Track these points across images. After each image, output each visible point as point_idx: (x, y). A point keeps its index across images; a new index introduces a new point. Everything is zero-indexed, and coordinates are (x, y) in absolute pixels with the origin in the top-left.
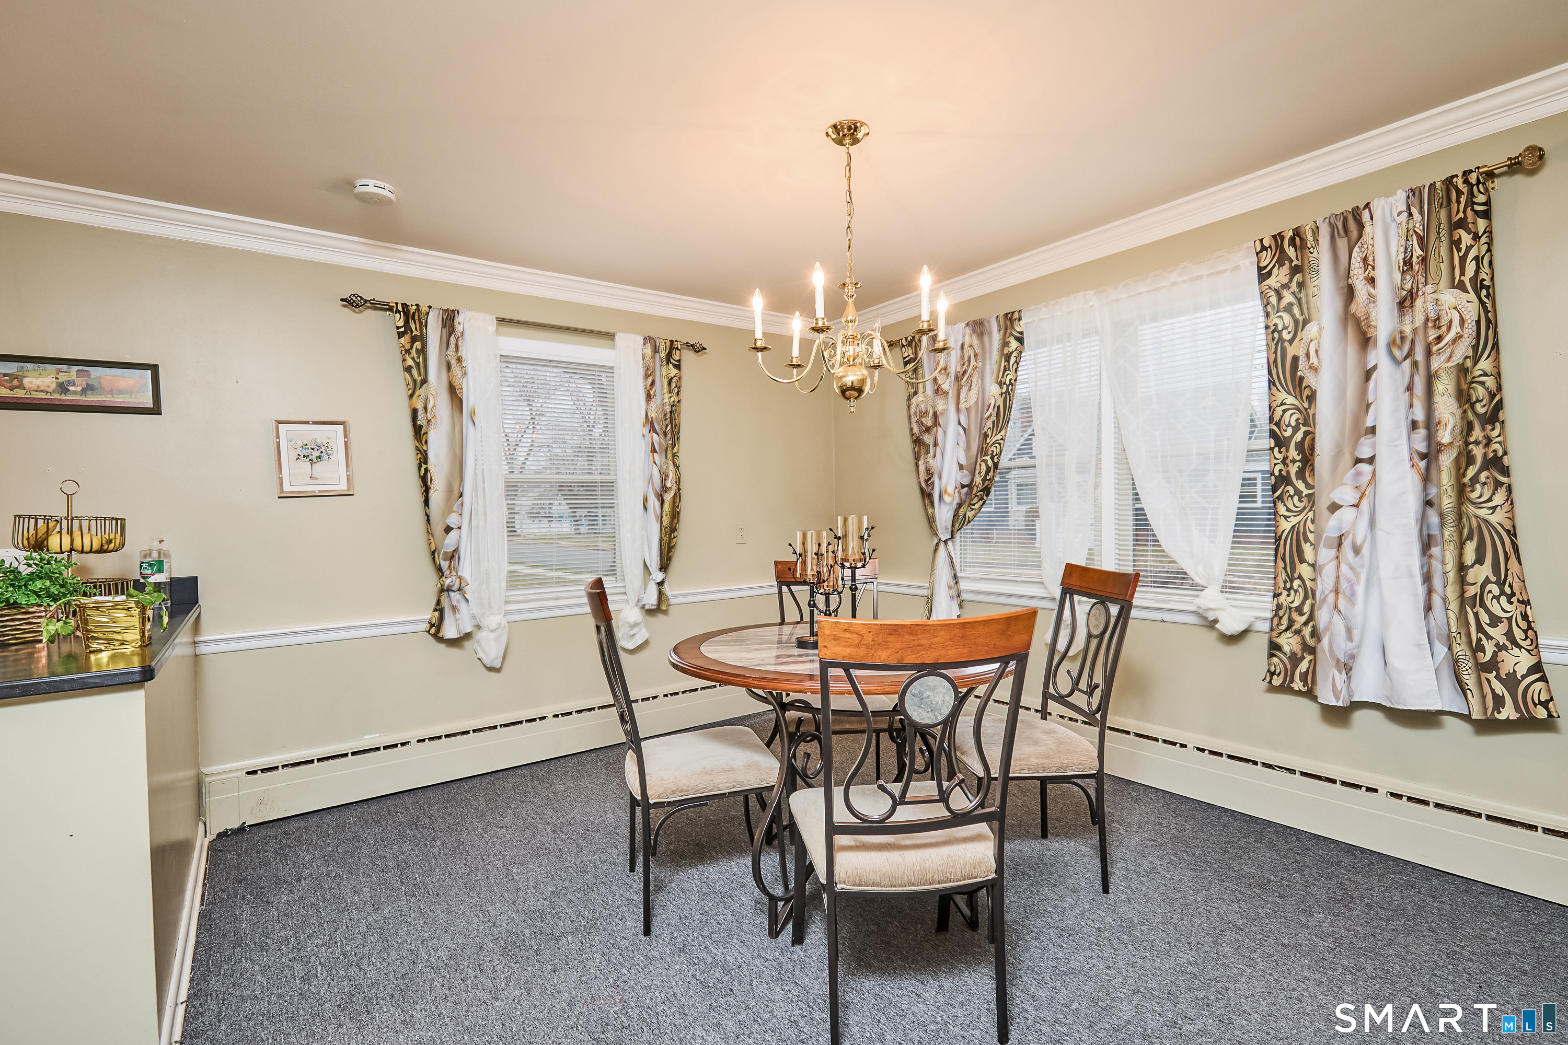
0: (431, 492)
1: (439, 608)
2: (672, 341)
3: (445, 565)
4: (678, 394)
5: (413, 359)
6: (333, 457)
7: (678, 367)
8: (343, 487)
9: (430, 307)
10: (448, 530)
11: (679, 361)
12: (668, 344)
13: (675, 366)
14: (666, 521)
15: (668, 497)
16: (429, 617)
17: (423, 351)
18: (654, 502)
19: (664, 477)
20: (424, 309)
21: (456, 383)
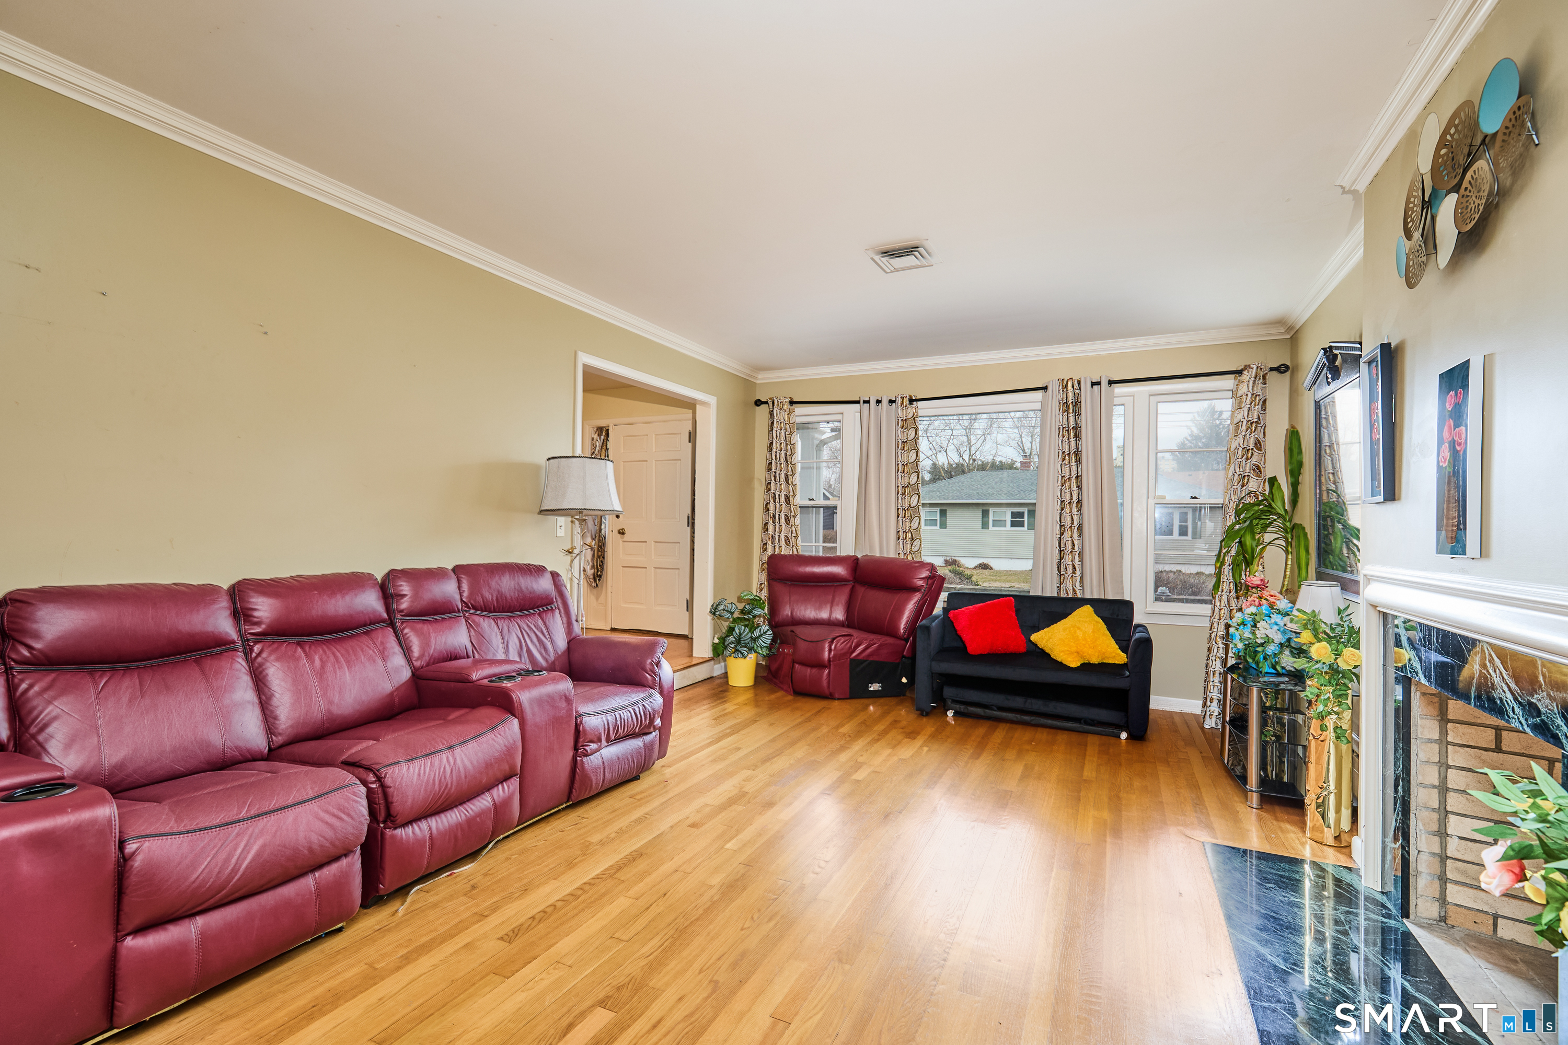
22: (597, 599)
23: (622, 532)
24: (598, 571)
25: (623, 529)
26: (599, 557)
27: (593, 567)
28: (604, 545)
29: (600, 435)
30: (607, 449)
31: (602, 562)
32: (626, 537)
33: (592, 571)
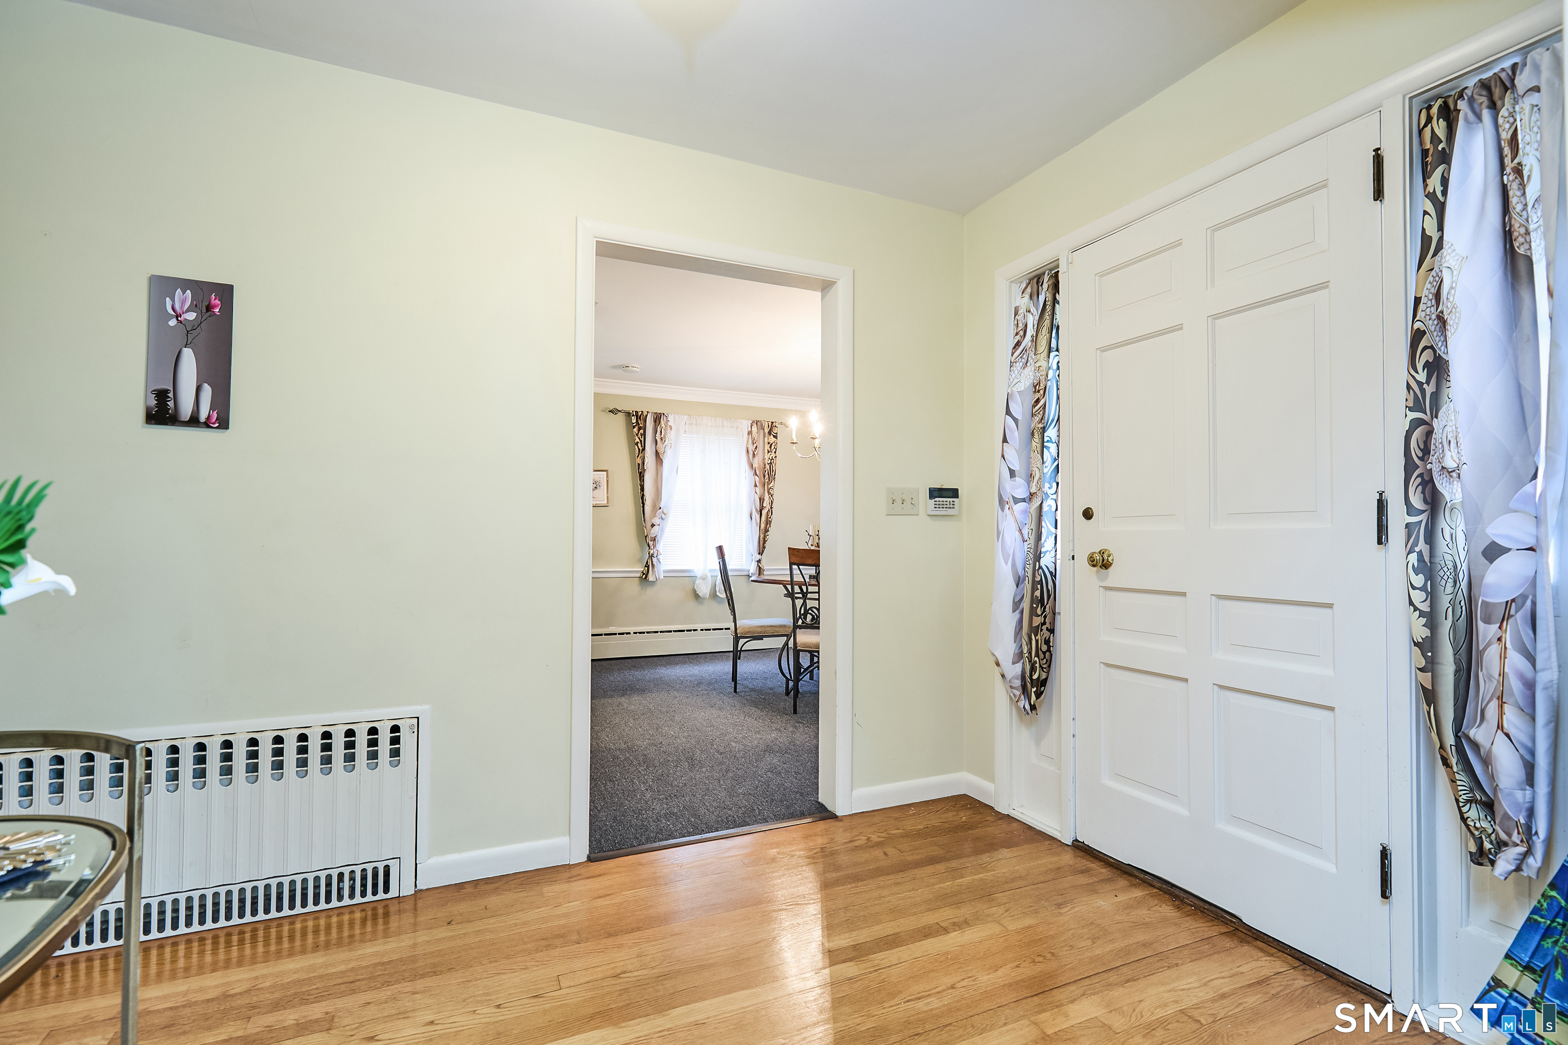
0: (645, 506)
1: (647, 566)
2: (772, 423)
3: (651, 543)
4: (775, 452)
5: (639, 438)
6: (602, 488)
7: (775, 437)
8: (605, 502)
9: (648, 412)
10: (653, 525)
11: (777, 433)
12: (770, 424)
13: (774, 436)
14: (763, 526)
15: (764, 512)
16: (642, 569)
17: (644, 435)
18: (756, 516)
19: (762, 500)
20: (645, 413)
21: (661, 451)
22: (1038, 742)
23: (1101, 562)
24: (1033, 669)
25: (1102, 553)
26: (1035, 630)
27: (1019, 656)
28: (1052, 595)
29: (1034, 295)
30: (1054, 328)
31: (1047, 642)
32: (1114, 576)
33: (1018, 668)
